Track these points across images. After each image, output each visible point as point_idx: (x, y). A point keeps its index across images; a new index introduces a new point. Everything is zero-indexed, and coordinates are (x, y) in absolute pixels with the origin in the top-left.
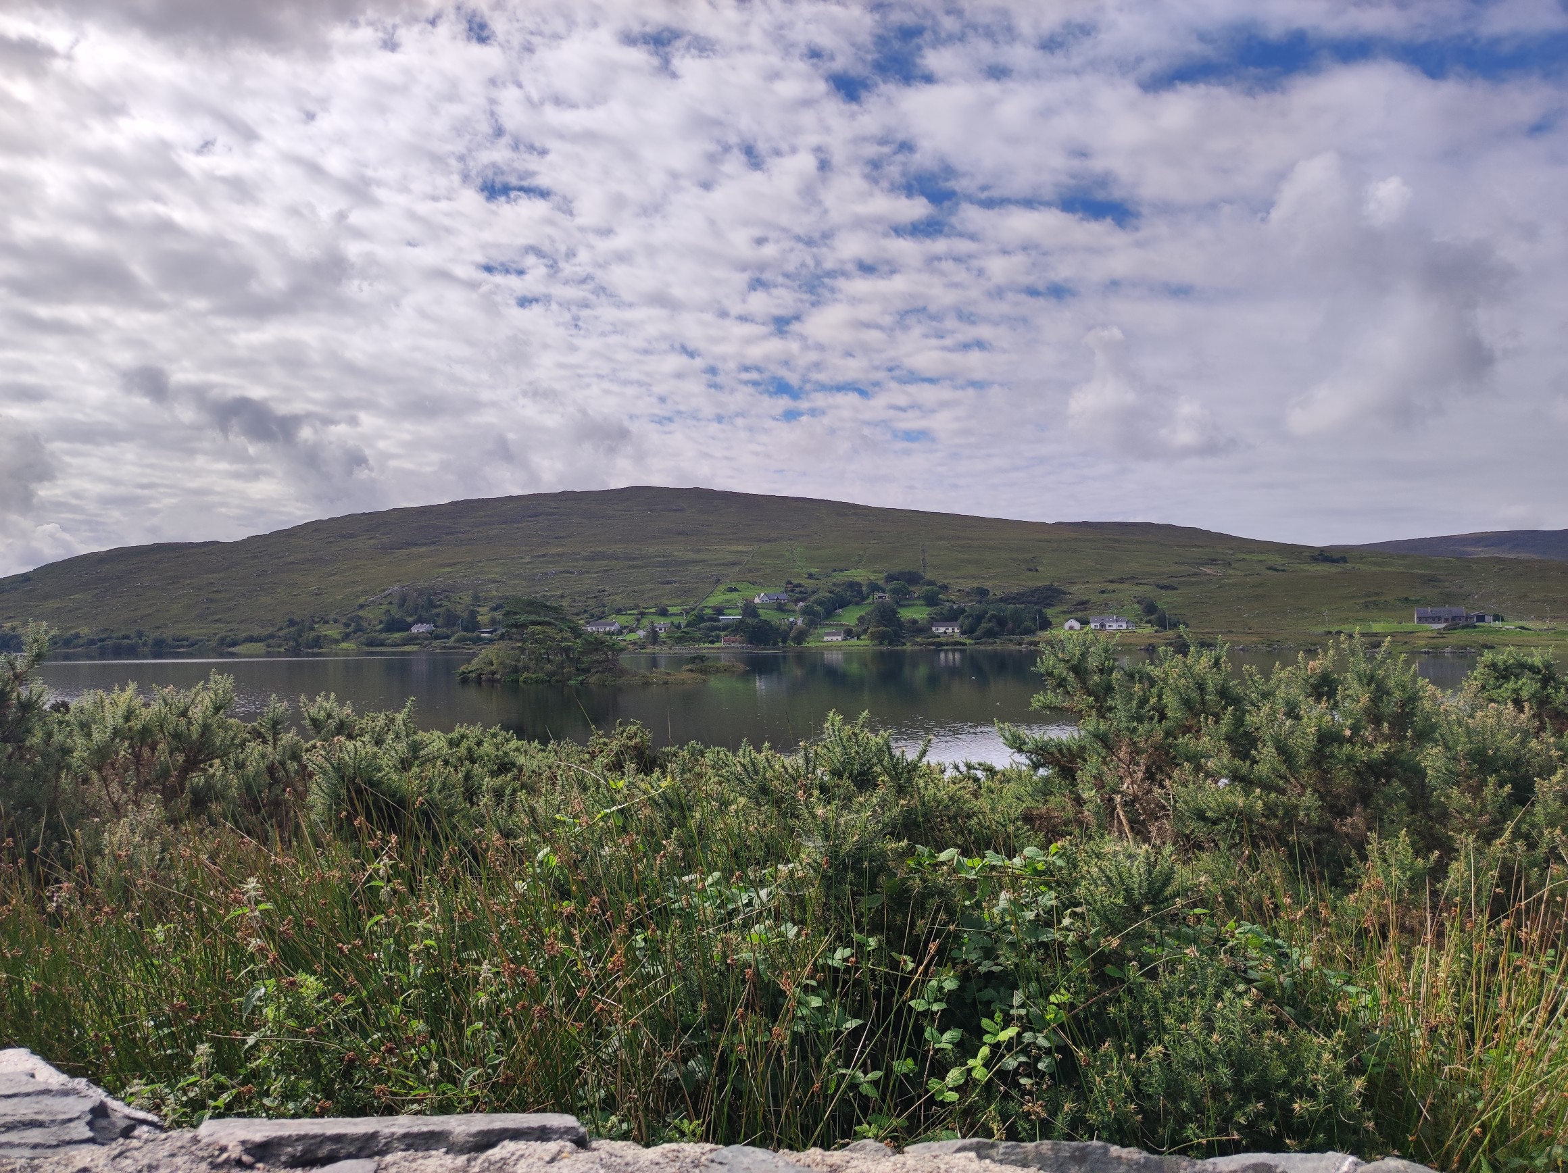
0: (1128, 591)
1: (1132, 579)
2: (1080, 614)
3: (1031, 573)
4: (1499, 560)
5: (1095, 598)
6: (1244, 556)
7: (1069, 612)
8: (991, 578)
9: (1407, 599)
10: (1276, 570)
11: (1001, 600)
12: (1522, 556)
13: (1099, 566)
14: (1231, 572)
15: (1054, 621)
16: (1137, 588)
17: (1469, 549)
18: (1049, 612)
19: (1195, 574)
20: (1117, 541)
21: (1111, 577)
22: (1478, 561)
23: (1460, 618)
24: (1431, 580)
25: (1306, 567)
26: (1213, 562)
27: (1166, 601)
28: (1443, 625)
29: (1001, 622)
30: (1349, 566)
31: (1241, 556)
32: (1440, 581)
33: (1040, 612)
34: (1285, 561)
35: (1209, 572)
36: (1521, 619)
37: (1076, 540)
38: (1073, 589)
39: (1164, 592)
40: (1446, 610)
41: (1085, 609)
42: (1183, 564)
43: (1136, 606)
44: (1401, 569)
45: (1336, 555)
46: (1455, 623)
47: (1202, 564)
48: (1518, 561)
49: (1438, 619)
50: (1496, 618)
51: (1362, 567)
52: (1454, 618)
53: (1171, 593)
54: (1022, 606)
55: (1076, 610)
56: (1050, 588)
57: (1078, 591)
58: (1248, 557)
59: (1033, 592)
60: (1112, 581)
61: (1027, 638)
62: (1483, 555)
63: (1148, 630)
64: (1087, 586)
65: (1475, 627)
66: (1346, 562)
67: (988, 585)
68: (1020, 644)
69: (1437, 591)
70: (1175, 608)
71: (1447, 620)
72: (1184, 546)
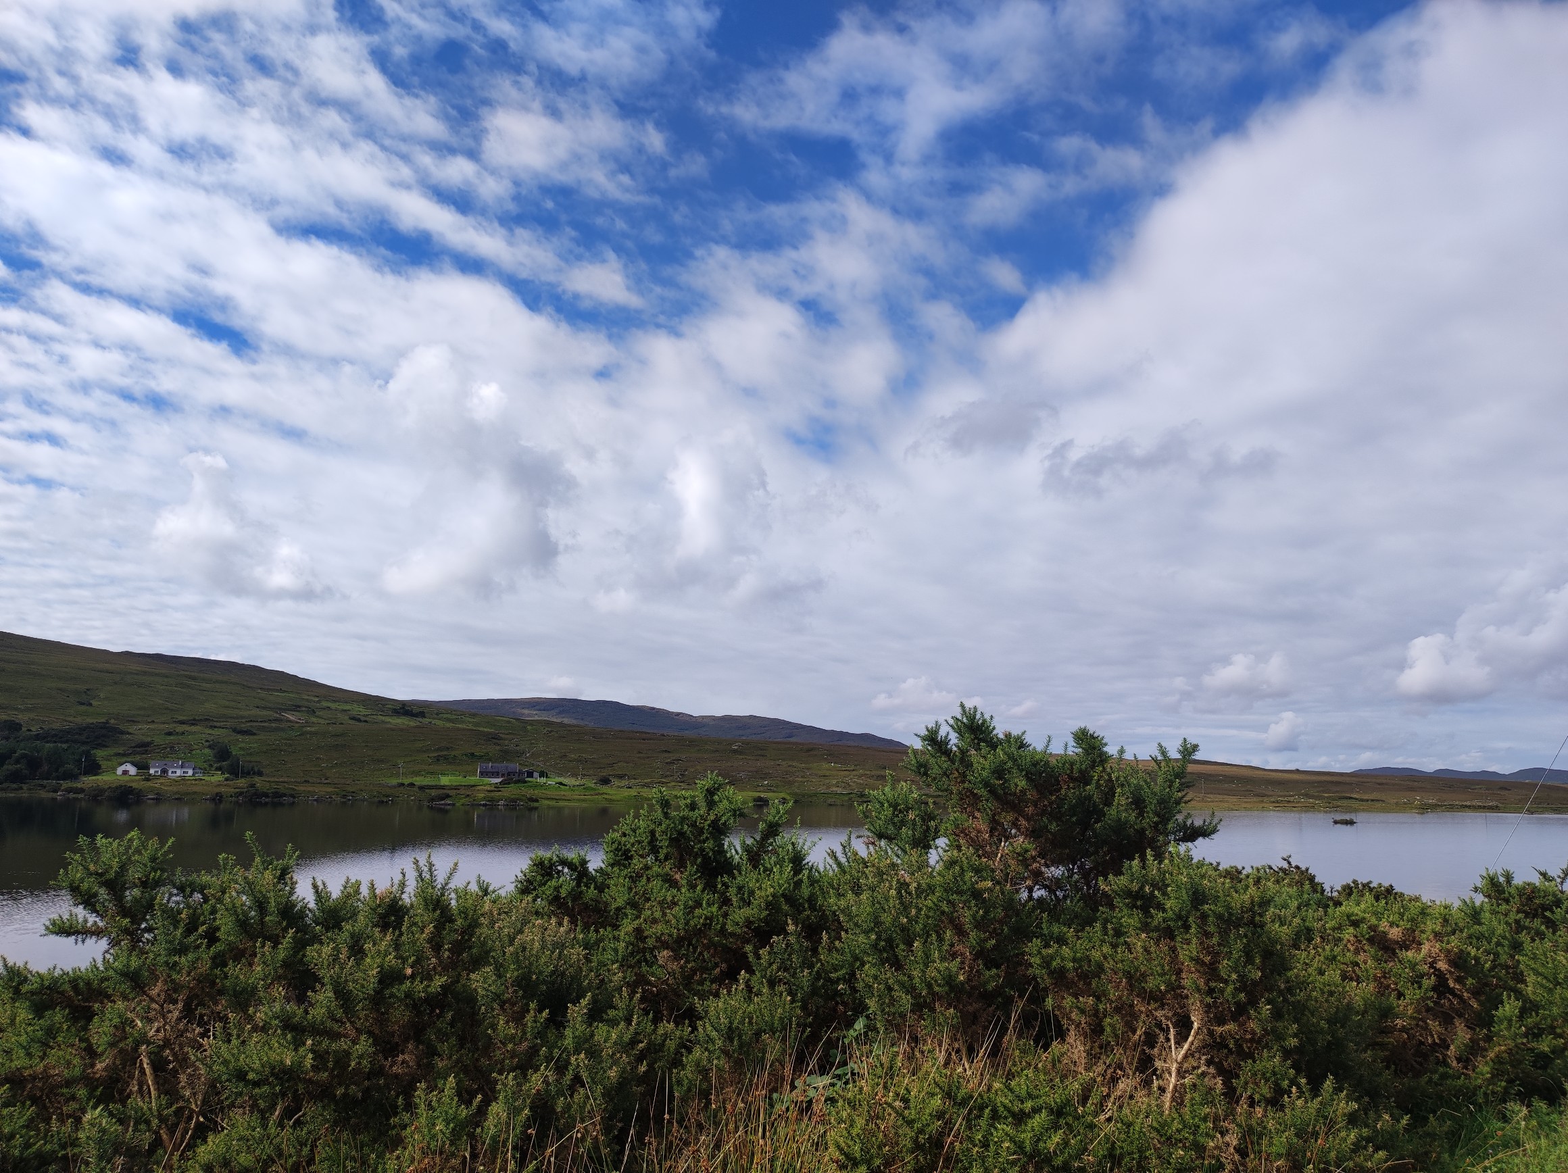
0: (201, 733)
1: (207, 721)
2: (138, 758)
3: (83, 708)
4: (549, 723)
5: (158, 740)
6: (329, 704)
7: (124, 755)
8: (28, 710)
9: (472, 754)
10: (359, 720)
11: (37, 737)
12: (566, 721)
13: (169, 705)
14: (314, 720)
15: (104, 764)
16: (210, 731)
17: (526, 711)
18: (100, 754)
19: (276, 720)
20: (194, 678)
21: (181, 718)
22: (532, 723)
23: (514, 773)
24: (493, 738)
25: (388, 719)
26: (296, 708)
27: (240, 747)
28: (499, 780)
29: (33, 764)
30: (426, 721)
31: (325, 704)
32: (501, 739)
33: (88, 754)
34: (368, 712)
35: (292, 718)
36: (560, 775)
37: (145, 673)
38: (133, 729)
39: (240, 737)
40: (503, 766)
41: (146, 752)
42: (265, 708)
43: (207, 751)
44: (471, 727)
45: (416, 710)
46: (511, 778)
47: (285, 710)
48: (561, 725)
49: (495, 774)
50: (542, 775)
51: (438, 722)
52: (509, 774)
53: (247, 738)
54: (65, 746)
55: (134, 753)
56: (105, 726)
57: (139, 732)
58: (333, 706)
59: (82, 729)
60: (182, 722)
61: (66, 784)
62: (536, 718)
63: (218, 777)
64: (152, 726)
65: (526, 782)
66: (424, 717)
67: (22, 718)
68: (55, 791)
69: (498, 748)
70: (251, 754)
71: (503, 775)
72: (268, 690)
